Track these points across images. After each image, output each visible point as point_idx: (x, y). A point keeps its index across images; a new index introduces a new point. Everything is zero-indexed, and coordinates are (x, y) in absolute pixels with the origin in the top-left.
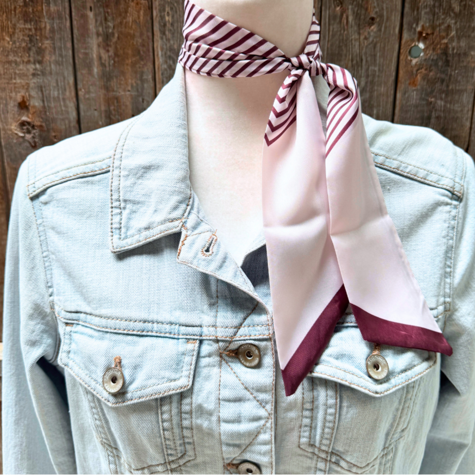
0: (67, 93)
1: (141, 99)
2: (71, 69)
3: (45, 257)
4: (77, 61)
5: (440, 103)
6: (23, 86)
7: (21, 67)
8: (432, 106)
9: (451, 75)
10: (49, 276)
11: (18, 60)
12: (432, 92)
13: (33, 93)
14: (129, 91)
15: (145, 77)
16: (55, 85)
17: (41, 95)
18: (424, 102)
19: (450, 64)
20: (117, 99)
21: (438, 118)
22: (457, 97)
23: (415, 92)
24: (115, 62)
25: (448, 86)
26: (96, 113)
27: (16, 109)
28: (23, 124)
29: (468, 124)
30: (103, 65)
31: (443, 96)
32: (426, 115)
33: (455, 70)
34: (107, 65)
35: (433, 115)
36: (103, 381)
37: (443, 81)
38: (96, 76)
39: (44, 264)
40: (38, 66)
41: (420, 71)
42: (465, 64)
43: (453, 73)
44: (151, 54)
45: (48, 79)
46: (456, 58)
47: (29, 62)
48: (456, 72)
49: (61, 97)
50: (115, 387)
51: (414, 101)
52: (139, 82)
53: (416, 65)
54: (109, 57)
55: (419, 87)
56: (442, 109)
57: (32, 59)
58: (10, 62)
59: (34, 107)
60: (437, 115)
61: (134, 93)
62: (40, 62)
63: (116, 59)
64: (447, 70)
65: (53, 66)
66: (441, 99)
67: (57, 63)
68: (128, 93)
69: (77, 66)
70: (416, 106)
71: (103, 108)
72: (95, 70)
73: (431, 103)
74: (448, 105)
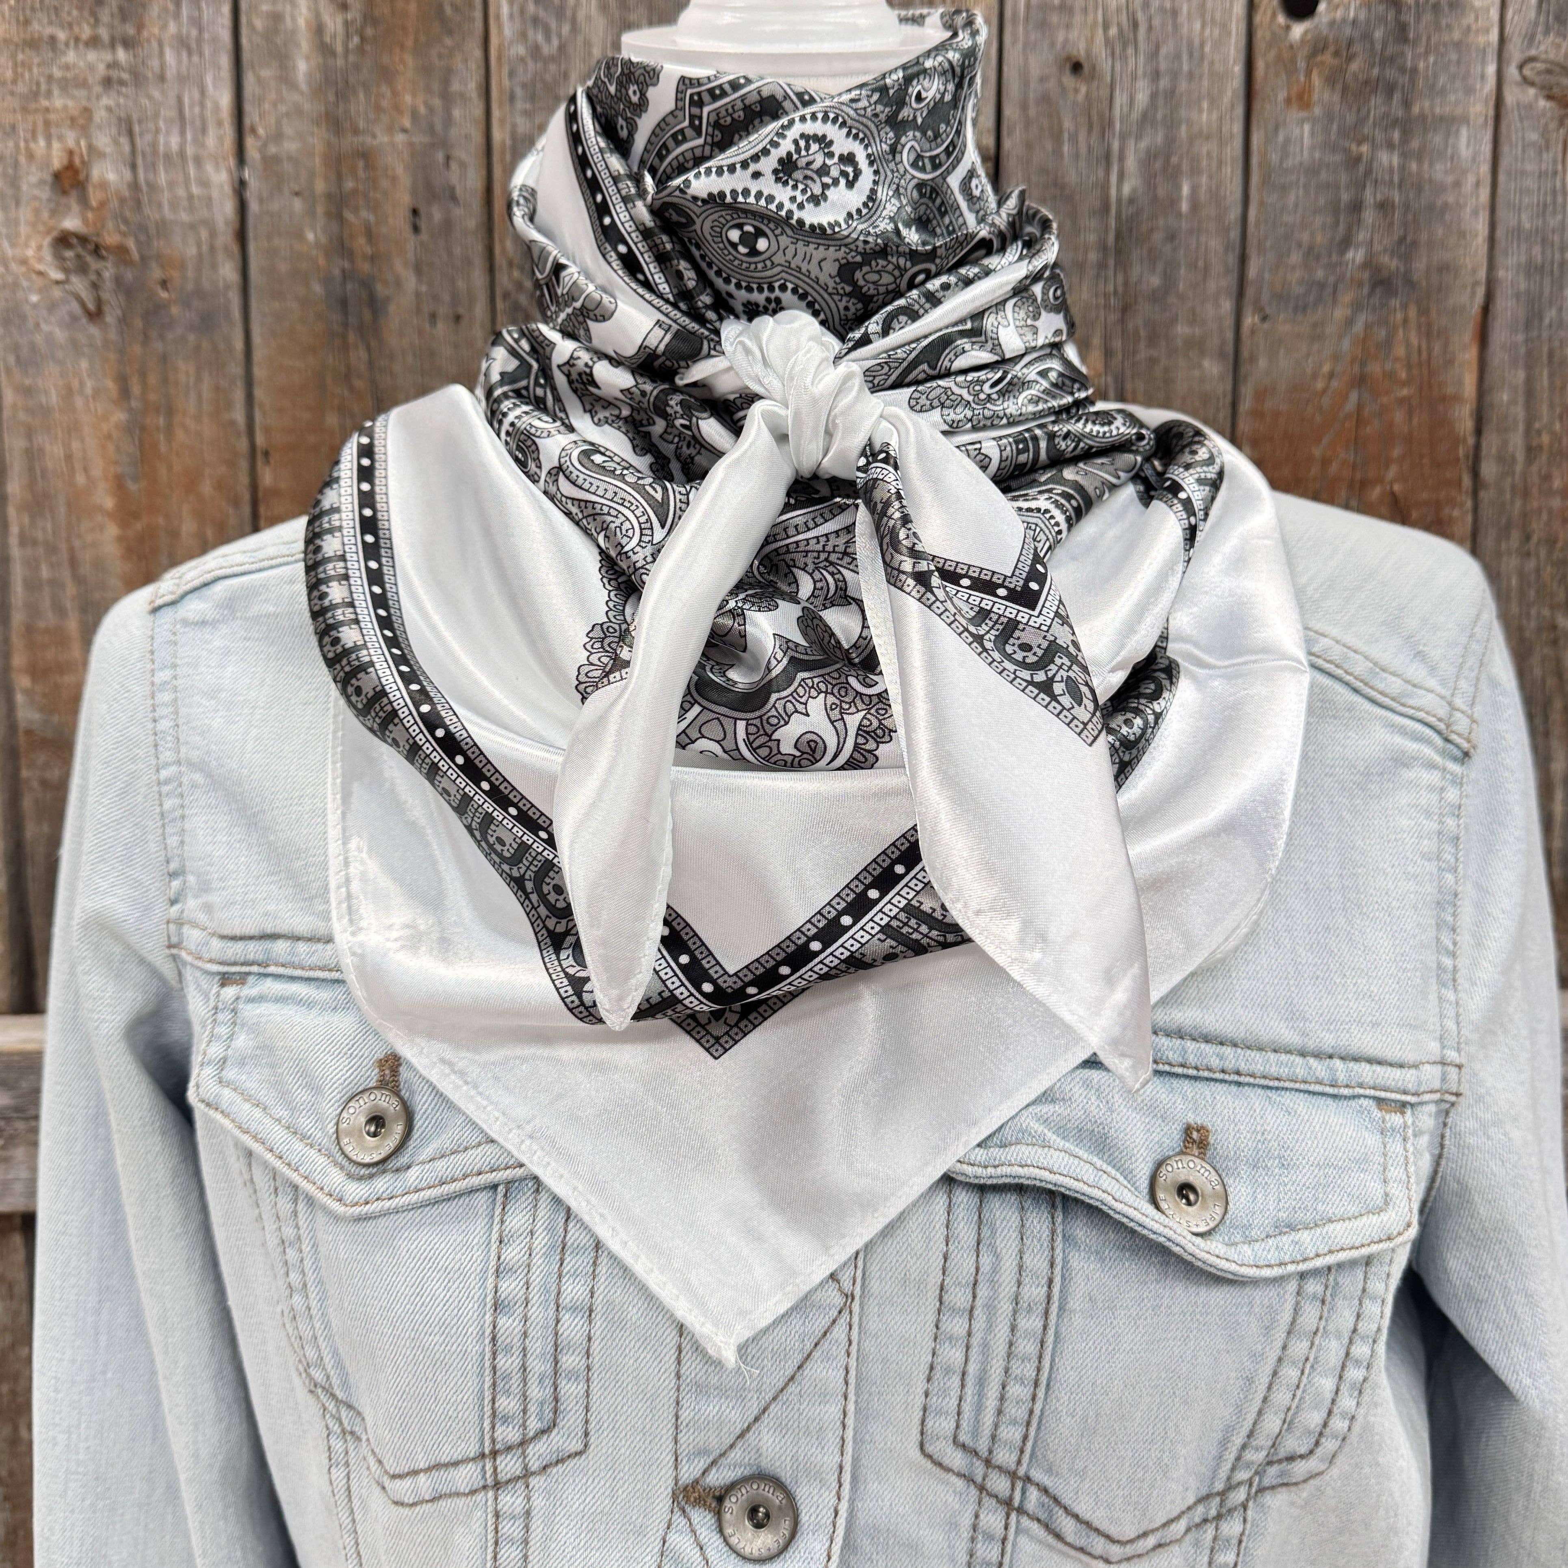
0: (211, 141)
1: (440, 157)
2: (225, 61)
3: (167, 782)
4: (244, 41)
5: (1387, 159)
6: (73, 119)
7: (71, 57)
8: (1362, 169)
9: (1414, 70)
10: (173, 841)
11: (62, 36)
12: (1361, 121)
13: (103, 141)
14: (405, 131)
15: (456, 86)
16: (173, 113)
17: (127, 148)
18: (1338, 157)
19: (1411, 36)
20: (367, 156)
21: (1384, 206)
22: (1438, 140)
23: (1307, 128)
24: (363, 39)
25: (1407, 104)
26: (298, 205)
27: (45, 193)
28: (63, 240)
29: (1481, 227)
30: (324, 49)
31: (1396, 135)
32: (1345, 197)
33: (1427, 53)
34: (339, 49)
35: (1369, 197)
36: (337, 1131)
37: (1390, 89)
38: (303, 86)
39: (161, 805)
40: (122, 55)
41: (1319, 58)
42: (1457, 35)
43: (1421, 65)
44: (478, 14)
45: (150, 97)
46: (1427, 17)
47: (94, 42)
48: (1432, 59)
49: (190, 150)
50: (377, 1148)
51: (1306, 153)
52: (437, 102)
53: (1303, 41)
54: (346, 23)
55: (1317, 111)
56: (1396, 179)
57: (104, 33)
58: (32, 44)
59: (104, 185)
60: (1379, 197)
61: (420, 139)
62: (128, 43)
63: (369, 31)
64: (1402, 54)
65: (170, 56)
66: (1390, 146)
67: (182, 43)
68: (400, 138)
69: (246, 55)
70: (1313, 170)
71: (320, 186)
72: (302, 67)
73: (1358, 159)
74: (1414, 166)
